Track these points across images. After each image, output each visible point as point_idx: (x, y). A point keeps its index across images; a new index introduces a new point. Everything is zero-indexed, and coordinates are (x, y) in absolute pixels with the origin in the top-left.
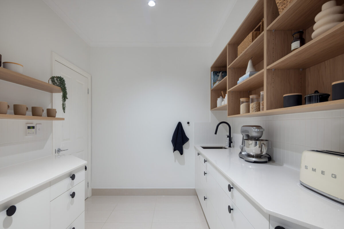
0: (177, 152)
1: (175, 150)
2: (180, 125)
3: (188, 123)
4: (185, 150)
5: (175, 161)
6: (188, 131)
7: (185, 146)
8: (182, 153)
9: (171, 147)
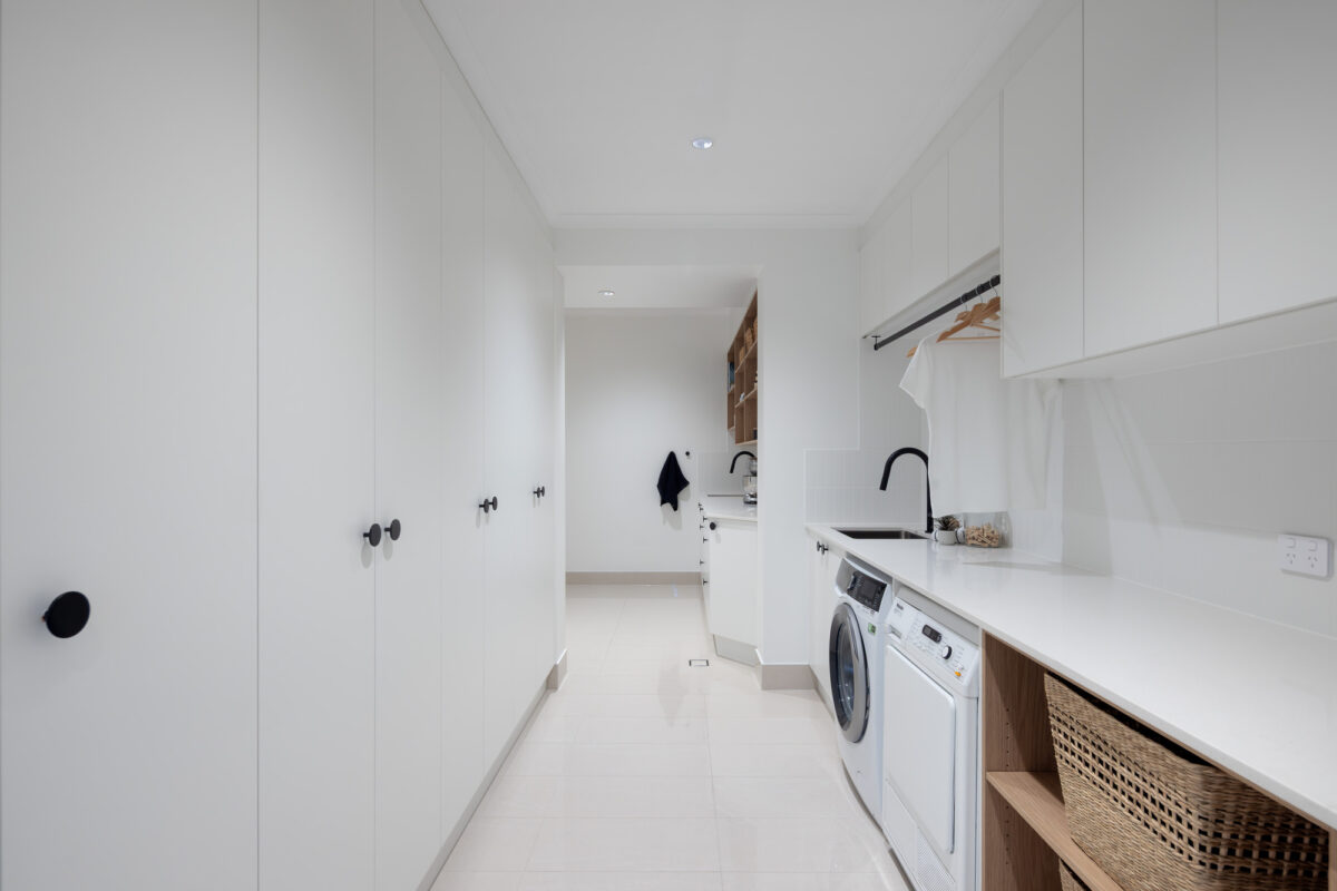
0: (668, 506)
1: (663, 502)
2: (672, 459)
3: (688, 454)
4: (682, 503)
5: (664, 522)
6: (687, 467)
7: (681, 496)
8: (675, 508)
9: (657, 496)
